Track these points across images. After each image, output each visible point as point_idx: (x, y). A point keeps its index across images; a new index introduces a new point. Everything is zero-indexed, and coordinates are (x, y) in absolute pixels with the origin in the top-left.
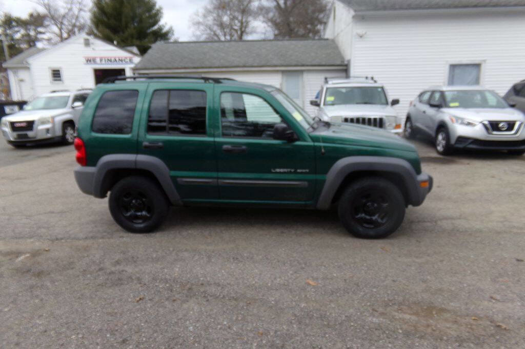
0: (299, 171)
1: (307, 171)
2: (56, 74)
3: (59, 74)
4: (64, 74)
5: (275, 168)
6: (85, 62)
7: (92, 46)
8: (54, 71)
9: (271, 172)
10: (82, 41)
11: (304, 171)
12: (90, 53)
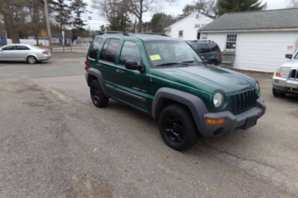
0: (142, 91)
1: (146, 91)
2: (181, 33)
3: (182, 33)
4: (184, 34)
5: (134, 87)
6: (195, 27)
7: (200, 18)
8: (180, 32)
9: (132, 88)
10: (195, 16)
11: (145, 91)
12: (198, 22)
